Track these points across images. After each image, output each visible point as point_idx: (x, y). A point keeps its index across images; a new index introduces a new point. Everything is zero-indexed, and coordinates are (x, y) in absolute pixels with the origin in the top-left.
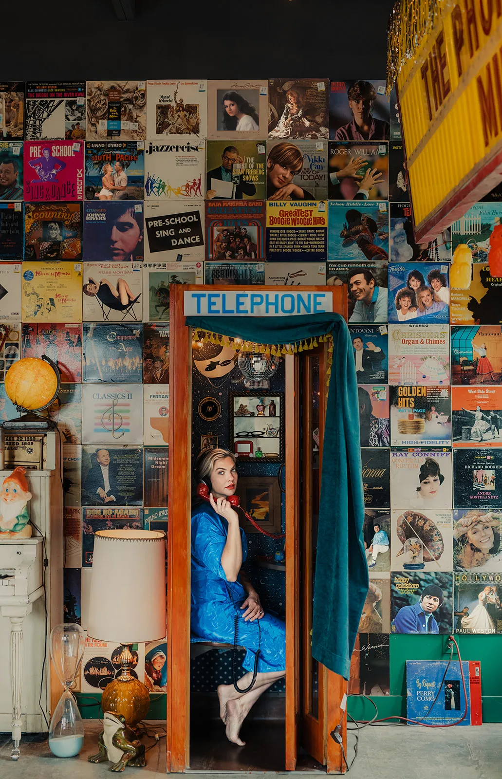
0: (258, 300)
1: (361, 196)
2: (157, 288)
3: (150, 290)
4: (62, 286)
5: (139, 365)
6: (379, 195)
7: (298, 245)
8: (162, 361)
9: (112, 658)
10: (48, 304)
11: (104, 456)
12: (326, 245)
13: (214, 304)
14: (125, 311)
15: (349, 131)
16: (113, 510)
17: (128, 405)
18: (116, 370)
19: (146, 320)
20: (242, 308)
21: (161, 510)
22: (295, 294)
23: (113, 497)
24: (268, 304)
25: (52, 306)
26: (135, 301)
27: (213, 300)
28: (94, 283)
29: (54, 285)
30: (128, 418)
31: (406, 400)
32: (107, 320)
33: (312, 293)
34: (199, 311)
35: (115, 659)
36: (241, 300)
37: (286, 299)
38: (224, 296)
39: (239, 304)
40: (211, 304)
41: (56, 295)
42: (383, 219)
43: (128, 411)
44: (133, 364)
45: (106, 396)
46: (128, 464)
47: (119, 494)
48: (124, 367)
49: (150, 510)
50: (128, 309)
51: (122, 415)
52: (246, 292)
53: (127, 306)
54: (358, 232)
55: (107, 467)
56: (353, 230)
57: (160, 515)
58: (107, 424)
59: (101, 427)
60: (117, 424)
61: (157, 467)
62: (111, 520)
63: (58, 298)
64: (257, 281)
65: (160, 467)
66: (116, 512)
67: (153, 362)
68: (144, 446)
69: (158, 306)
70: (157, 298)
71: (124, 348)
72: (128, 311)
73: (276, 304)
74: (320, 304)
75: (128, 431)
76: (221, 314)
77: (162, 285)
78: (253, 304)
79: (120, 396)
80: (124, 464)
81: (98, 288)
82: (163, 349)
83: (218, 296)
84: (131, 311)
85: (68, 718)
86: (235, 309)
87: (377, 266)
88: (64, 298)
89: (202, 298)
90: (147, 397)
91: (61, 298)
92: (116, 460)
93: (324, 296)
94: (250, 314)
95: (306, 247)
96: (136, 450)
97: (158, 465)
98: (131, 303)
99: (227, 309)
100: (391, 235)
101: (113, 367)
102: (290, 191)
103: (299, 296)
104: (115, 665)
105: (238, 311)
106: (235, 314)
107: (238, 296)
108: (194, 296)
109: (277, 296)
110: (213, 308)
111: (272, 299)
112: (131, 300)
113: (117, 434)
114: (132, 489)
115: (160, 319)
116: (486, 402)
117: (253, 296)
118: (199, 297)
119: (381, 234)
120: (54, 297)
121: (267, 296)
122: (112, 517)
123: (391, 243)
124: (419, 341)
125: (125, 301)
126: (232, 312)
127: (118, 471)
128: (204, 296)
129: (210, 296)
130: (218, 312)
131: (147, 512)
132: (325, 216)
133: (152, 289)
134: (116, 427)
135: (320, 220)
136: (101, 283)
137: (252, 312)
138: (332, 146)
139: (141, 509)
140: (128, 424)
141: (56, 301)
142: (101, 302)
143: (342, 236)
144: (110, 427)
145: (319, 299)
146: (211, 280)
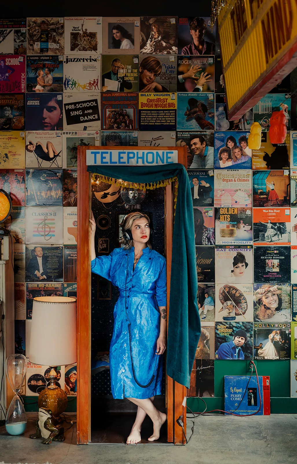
0: (131, 155)
1: (198, 90)
2: (71, 147)
3: (67, 148)
4: (12, 146)
5: (61, 195)
6: (209, 89)
7: (159, 120)
8: (75, 193)
9: (45, 375)
10: (4, 157)
11: (39, 251)
12: (176, 120)
13: (105, 158)
14: (51, 161)
15: (190, 49)
16: (45, 284)
17: (54, 220)
18: (46, 198)
19: (65, 167)
20: (122, 160)
21: (75, 284)
22: (155, 152)
23: (45, 277)
24: (138, 158)
25: (7, 159)
26: (58, 155)
27: (104, 155)
28: (32, 144)
29: (7, 145)
30: (54, 228)
31: (225, 217)
32: (40, 167)
33: (165, 151)
34: (95, 163)
35: (46, 376)
36: (122, 155)
37: (149, 155)
38: (111, 153)
39: (120, 158)
40: (103, 158)
41: (9, 152)
42: (211, 104)
43: (54, 224)
44: (57, 194)
45: (40, 214)
46: (54, 256)
47: (48, 274)
48: (51, 196)
49: (67, 284)
50: (53, 160)
51: (50, 226)
52: (124, 151)
53: (52, 159)
54: (195, 112)
55: (41, 258)
56: (192, 111)
57: (74, 287)
58: (42, 231)
59: (37, 233)
60: (47, 231)
61: (72, 258)
62: (44, 291)
63: (10, 154)
64: (134, 142)
65: (74, 258)
66: (47, 286)
67: (69, 193)
68: (64, 245)
69: (72, 158)
70: (71, 153)
71: (51, 185)
72: (53, 162)
73: (143, 158)
74: (170, 158)
75: (54, 235)
76: (109, 164)
77: (74, 145)
78: (129, 158)
79: (49, 214)
80: (52, 256)
81: (35, 147)
82: (75, 185)
83: (107, 153)
84: (55, 161)
85: (17, 411)
86: (117, 161)
87: (207, 133)
88: (14, 153)
89: (97, 154)
90: (65, 214)
91: (12, 154)
92: (46, 253)
93: (172, 153)
94: (126, 164)
95: (164, 121)
96: (59, 247)
97: (73, 257)
98: (55, 156)
99: (113, 161)
100: (216, 114)
101: (45, 196)
102: (153, 87)
103: (157, 153)
104: (46, 379)
105: (120, 162)
106: (118, 164)
107: (120, 153)
108: (92, 153)
109: (143, 153)
110: (104, 160)
111: (140, 155)
112: (55, 154)
113: (47, 238)
114: (56, 271)
115: (73, 166)
116: (274, 218)
117: (129, 153)
118: (95, 153)
119: (210, 114)
120: (8, 153)
121: (137, 153)
122: (44, 288)
123: (216, 119)
124: (233, 180)
125: (51, 155)
126: (116, 163)
127: (48, 260)
128: (99, 153)
129: (102, 153)
130: (107, 163)
131: (65, 285)
132: (176, 102)
133: (68, 148)
134: (46, 233)
135: (172, 105)
136: (37, 144)
137: (128, 163)
138: (180, 58)
139: (62, 284)
140: (54, 231)
141: (9, 155)
142: (37, 156)
143: (186, 115)
144: (43, 233)
145: (169, 155)
146: (105, 142)
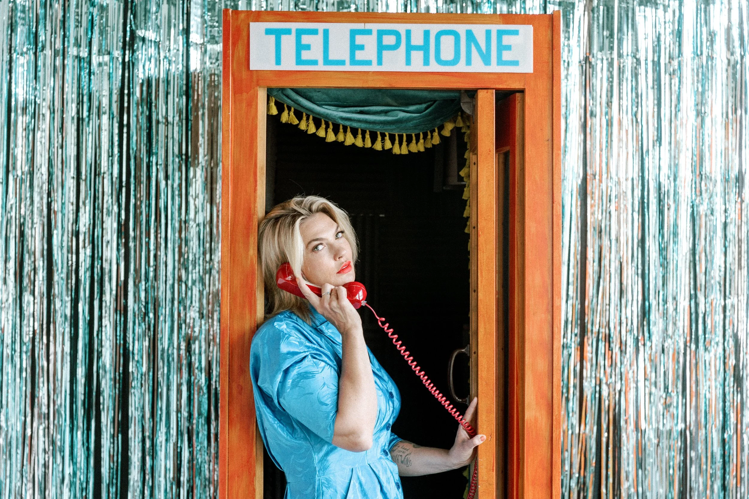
0: (389, 40)
20: (360, 55)
22: (461, 29)
24: (410, 48)
27: (306, 39)
33: (494, 28)
34: (278, 61)
36: (360, 40)
37: (443, 38)
38: (326, 33)
39: (354, 48)
40: (300, 47)
52: (369, 26)
73: (425, 48)
74: (509, 48)
76: (321, 67)
78: (381, 48)
83: (314, 32)
86: (346, 57)
89: (284, 38)
93: (516, 33)
94: (374, 68)
99: (332, 56)
103: (469, 33)
105: (353, 61)
106: (348, 67)
107: (353, 33)
108: (269, 32)
109: (427, 34)
110: (306, 55)
111: (417, 39)
117: (381, 33)
118: (278, 34)
121: (408, 32)
126: (342, 63)
128: (288, 32)
129: (300, 33)
130: (315, 62)
137: (380, 62)
145: (507, 40)
